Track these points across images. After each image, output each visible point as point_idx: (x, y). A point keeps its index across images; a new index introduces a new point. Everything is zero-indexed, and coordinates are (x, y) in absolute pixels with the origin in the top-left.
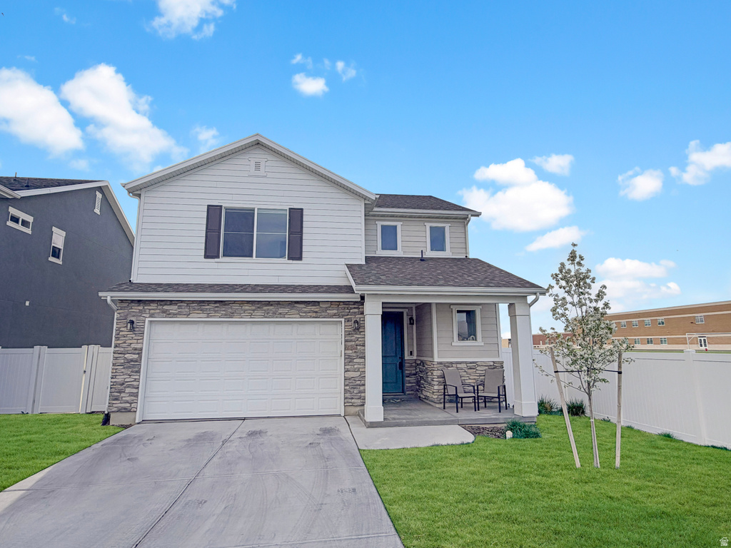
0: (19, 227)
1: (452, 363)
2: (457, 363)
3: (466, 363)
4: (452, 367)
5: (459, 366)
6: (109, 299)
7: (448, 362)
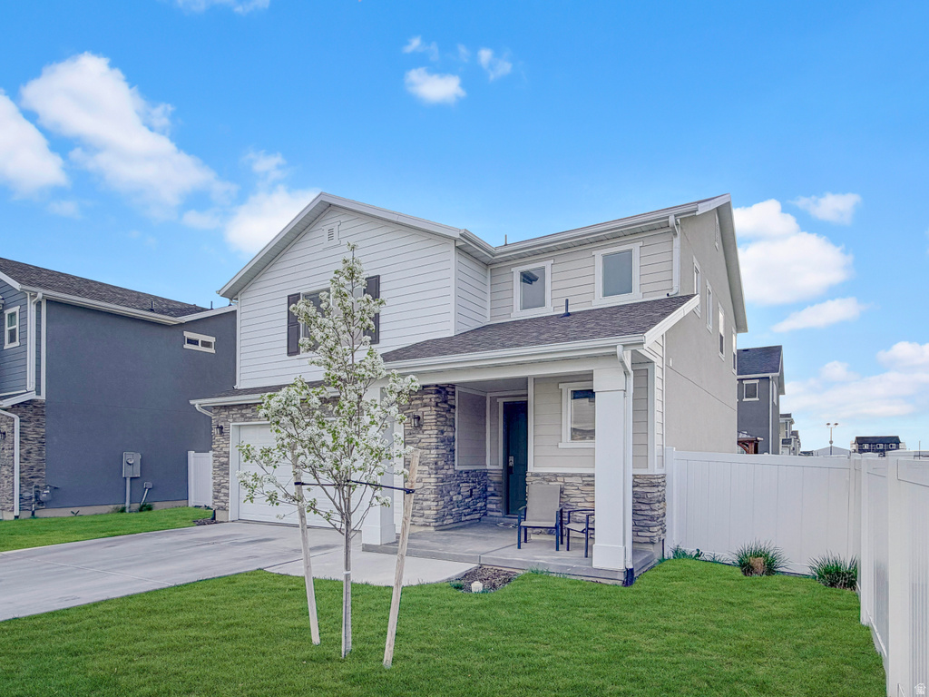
0: (200, 348)
1: (556, 475)
2: (565, 475)
3: (581, 476)
4: (557, 481)
5: (567, 480)
6: (197, 406)
7: (549, 474)
